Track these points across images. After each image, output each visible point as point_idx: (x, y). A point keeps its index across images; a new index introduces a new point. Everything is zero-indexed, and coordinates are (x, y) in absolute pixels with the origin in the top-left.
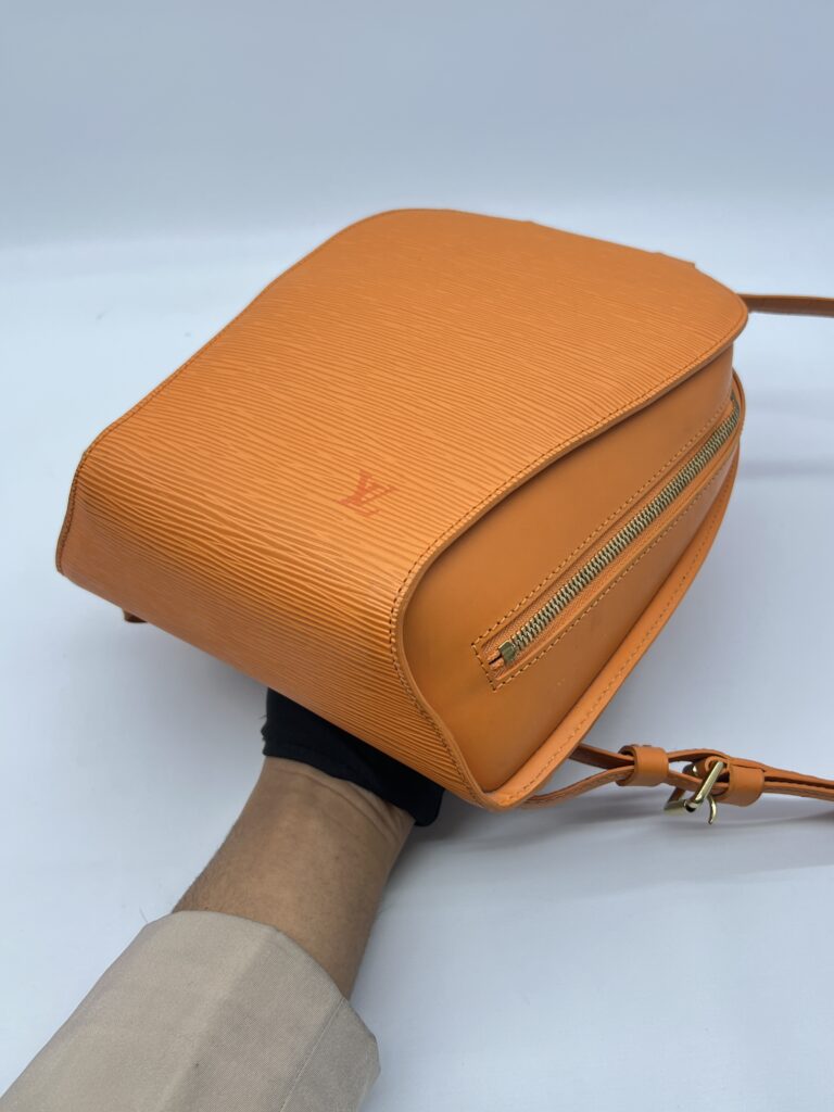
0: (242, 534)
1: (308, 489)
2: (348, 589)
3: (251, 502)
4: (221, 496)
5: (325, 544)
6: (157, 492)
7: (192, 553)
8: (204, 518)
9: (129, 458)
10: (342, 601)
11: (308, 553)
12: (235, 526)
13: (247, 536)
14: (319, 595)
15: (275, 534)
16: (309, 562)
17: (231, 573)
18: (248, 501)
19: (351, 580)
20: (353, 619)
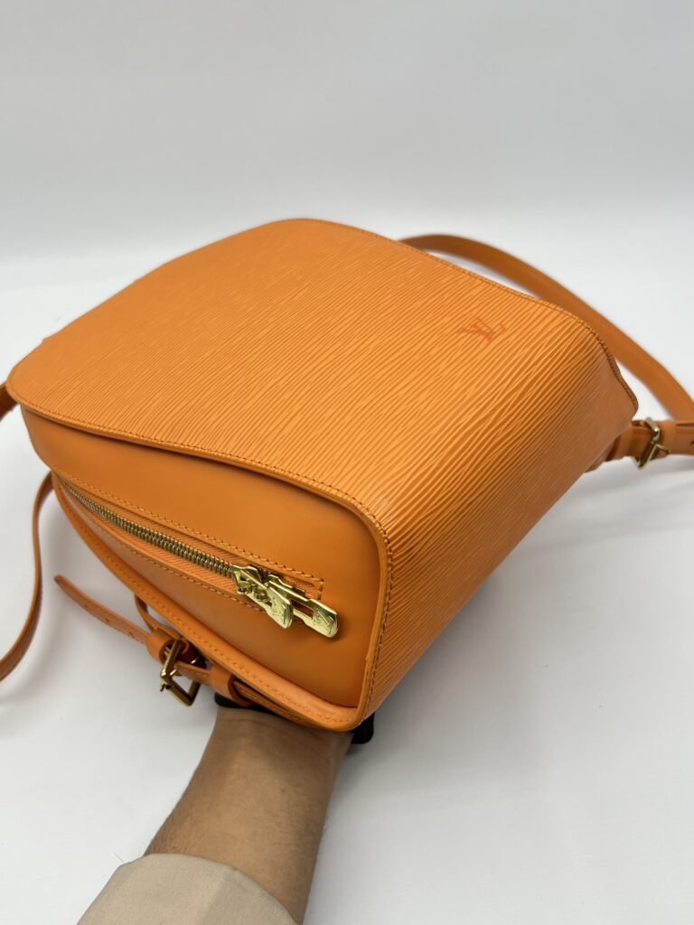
0: (504, 405)
1: (475, 357)
2: (568, 349)
3: (477, 394)
4: (466, 412)
5: (530, 352)
6: (442, 462)
7: (497, 460)
8: (480, 430)
9: (400, 478)
10: (573, 358)
11: (535, 364)
12: (495, 410)
13: (507, 402)
14: (564, 372)
15: (511, 383)
16: (540, 367)
17: (521, 436)
18: (475, 396)
19: (563, 343)
20: (585, 358)
